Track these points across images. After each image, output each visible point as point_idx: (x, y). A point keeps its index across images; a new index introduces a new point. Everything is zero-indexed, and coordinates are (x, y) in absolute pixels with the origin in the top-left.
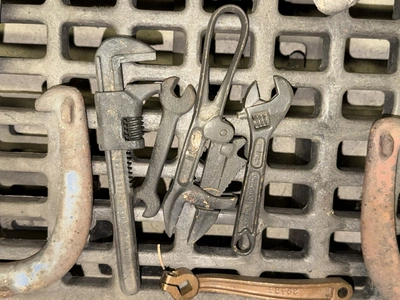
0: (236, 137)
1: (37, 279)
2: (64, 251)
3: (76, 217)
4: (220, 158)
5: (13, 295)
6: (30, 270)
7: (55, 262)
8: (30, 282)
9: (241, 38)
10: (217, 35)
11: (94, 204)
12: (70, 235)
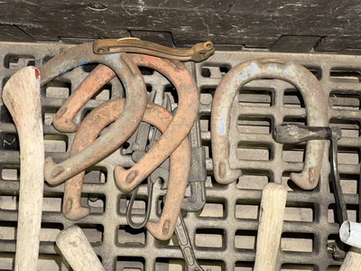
0: (131, 154)
1: (244, 69)
2: (228, 87)
3: (219, 108)
4: (139, 142)
5: (258, 59)
6: (249, 75)
7: (233, 80)
8: (248, 67)
9: (130, 211)
10: (144, 213)
11: (210, 113)
12: (223, 97)
